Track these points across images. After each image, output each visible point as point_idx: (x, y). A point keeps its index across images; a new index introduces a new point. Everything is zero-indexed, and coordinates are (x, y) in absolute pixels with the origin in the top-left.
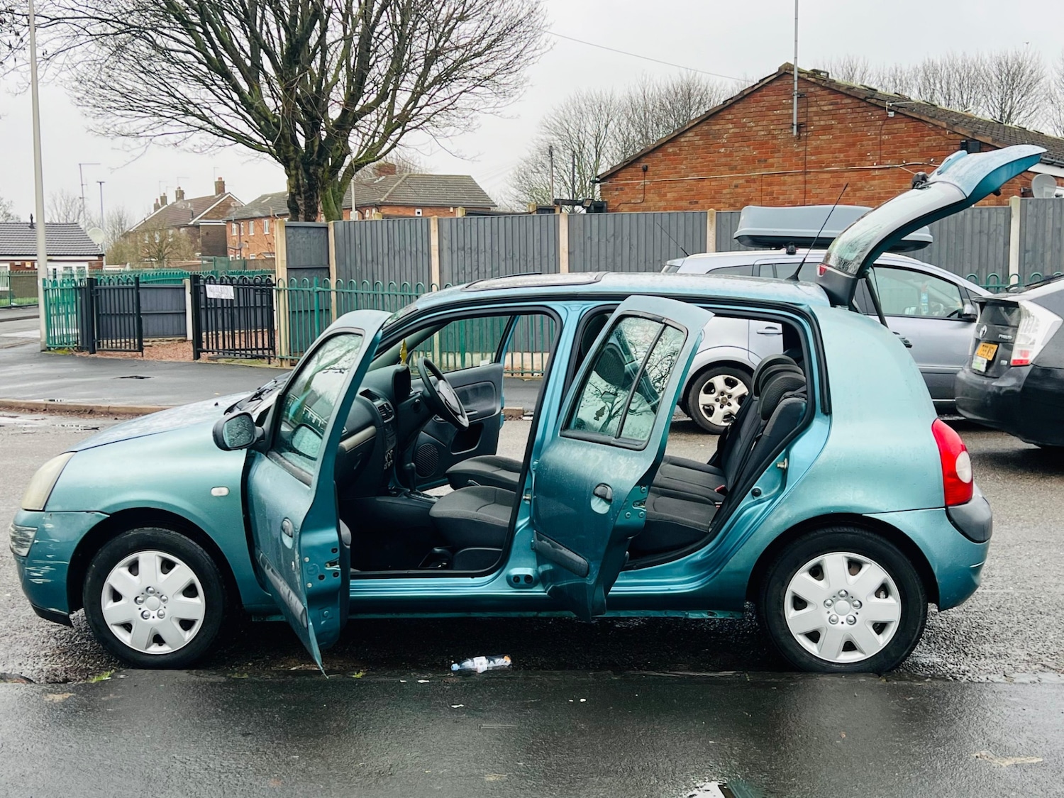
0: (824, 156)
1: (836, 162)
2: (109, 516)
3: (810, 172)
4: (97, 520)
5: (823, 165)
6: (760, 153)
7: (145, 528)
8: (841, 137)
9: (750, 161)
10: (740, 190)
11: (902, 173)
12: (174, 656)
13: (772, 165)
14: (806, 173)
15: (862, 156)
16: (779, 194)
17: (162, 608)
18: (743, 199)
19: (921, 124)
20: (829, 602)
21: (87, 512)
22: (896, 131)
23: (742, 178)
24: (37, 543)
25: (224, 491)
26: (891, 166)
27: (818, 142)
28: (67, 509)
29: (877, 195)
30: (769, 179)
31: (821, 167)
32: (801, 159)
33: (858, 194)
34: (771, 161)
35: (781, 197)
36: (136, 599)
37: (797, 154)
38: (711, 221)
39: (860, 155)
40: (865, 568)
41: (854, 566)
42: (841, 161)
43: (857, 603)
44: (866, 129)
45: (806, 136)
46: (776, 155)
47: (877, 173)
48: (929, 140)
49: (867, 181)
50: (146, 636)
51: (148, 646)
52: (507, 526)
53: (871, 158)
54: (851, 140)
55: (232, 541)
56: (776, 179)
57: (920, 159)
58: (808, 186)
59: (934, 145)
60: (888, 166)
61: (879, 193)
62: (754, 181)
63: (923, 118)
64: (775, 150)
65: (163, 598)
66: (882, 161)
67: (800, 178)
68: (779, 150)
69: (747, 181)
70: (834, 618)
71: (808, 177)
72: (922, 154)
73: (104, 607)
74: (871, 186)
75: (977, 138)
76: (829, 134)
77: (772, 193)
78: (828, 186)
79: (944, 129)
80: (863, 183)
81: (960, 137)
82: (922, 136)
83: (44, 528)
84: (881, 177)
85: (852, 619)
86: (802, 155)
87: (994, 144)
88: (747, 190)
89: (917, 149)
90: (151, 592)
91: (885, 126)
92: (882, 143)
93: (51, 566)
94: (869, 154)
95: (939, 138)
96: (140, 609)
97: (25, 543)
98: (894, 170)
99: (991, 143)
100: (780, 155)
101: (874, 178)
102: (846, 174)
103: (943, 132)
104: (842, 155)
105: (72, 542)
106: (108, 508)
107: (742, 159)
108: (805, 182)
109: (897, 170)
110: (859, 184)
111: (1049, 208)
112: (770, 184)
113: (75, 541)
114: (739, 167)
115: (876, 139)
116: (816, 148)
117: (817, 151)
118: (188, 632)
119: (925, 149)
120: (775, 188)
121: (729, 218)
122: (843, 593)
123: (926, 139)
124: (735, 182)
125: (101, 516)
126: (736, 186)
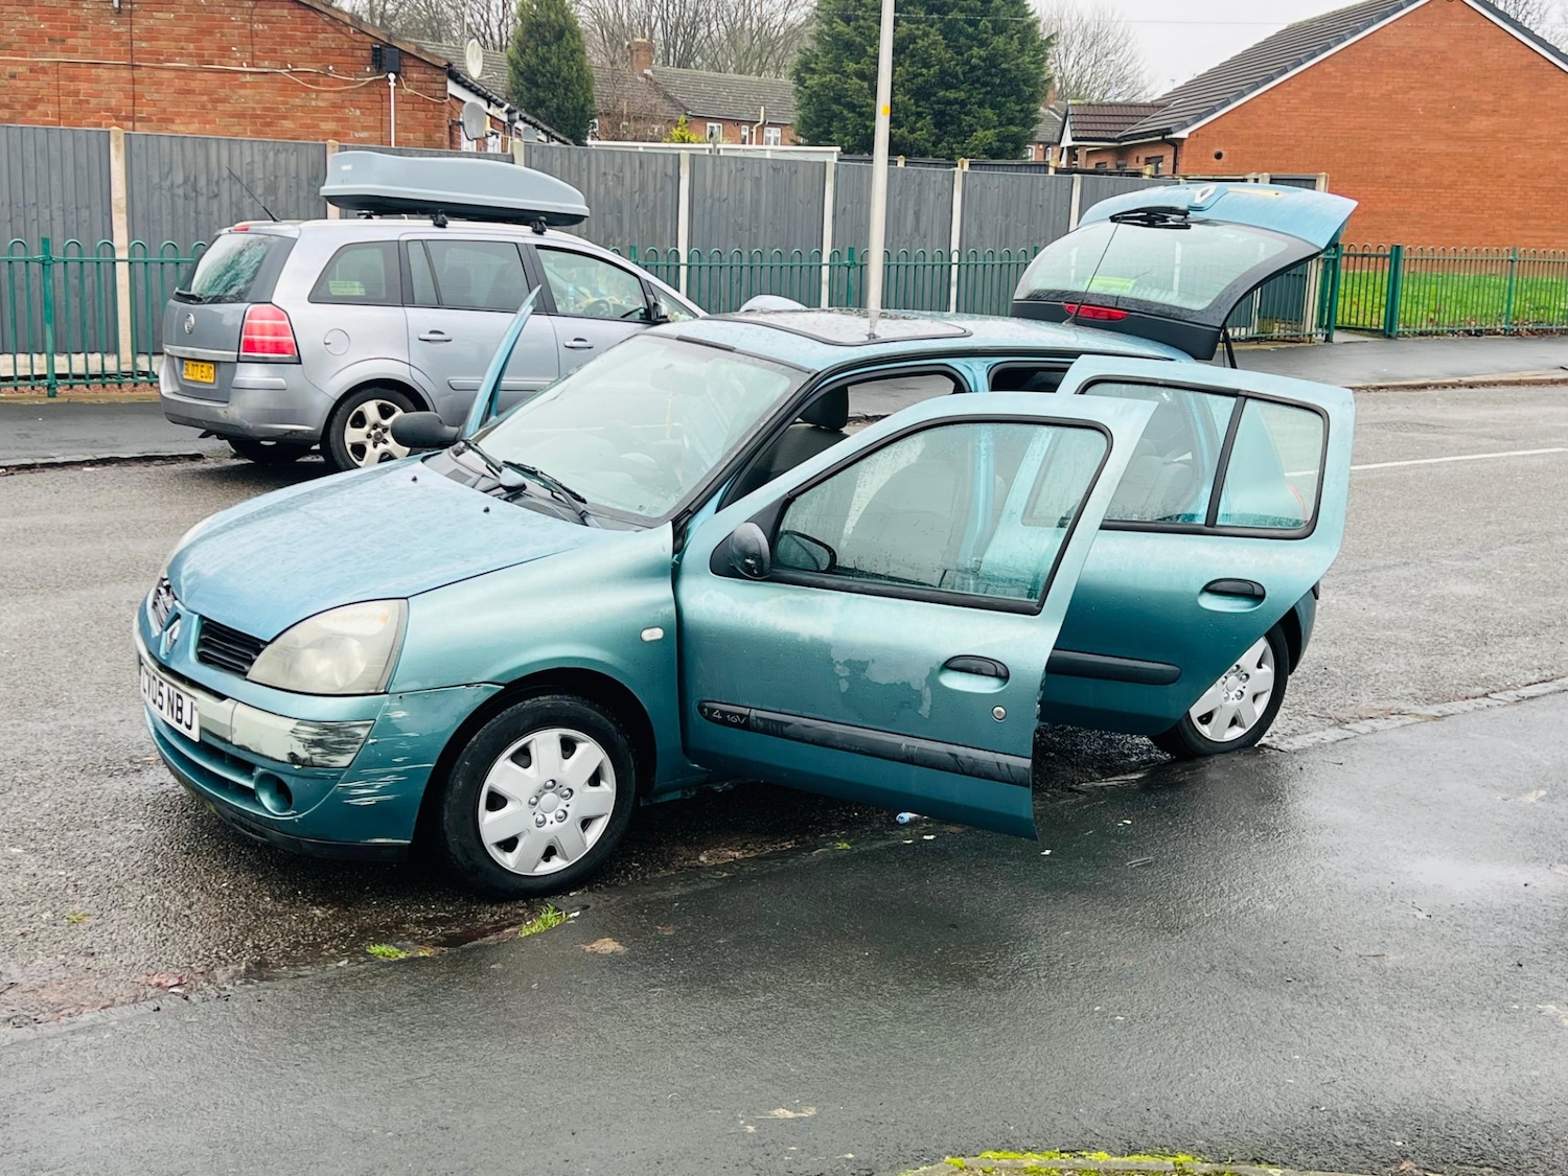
0: (162, 43)
1: (181, 55)
2: (502, 687)
3: (140, 66)
4: (485, 696)
5: (162, 58)
6: (51, 27)
8: (189, 18)
9: (32, 38)
10: (19, 84)
11: (285, 82)
12: (567, 874)
13: (74, 49)
14: (134, 67)
15: (224, 51)
16: (86, 94)
17: (562, 807)
18: (26, 98)
19: (312, 14)
20: (1224, 679)
21: (468, 685)
22: (274, 19)
23: (22, 64)
24: (373, 744)
25: (658, 634)
26: (270, 70)
27: (151, 21)
28: (431, 685)
29: (250, 112)
30: (71, 71)
31: (158, 61)
32: (123, 44)
33: (221, 107)
34: (71, 41)
35: (93, 101)
36: (529, 800)
37: (117, 36)
38: (117, 147)
39: (221, 48)
42: (190, 55)
43: (1244, 677)
44: (228, 10)
45: (131, 10)
46: (81, 34)
47: (248, 78)
48: (326, 39)
49: (232, 88)
50: (536, 851)
51: (535, 865)
53: (238, 55)
54: (205, 24)
56: (83, 71)
57: (313, 65)
58: (138, 88)
59: (333, 46)
60: (265, 70)
61: (254, 109)
62: (44, 71)
63: (316, 5)
64: (78, 26)
65: (566, 792)
66: (255, 61)
67: (125, 74)
68: (85, 27)
69: (31, 71)
70: (1226, 695)
71: (137, 74)
72: (315, 57)
73: (483, 820)
74: (241, 97)
75: (394, 44)
76: (169, 11)
77: (77, 93)
78: (172, 90)
79: (347, 25)
80: (227, 91)
81: (370, 39)
82: (315, 31)
83: (390, 719)
84: (254, 86)
85: (1239, 693)
86: (125, 38)
87: (418, 56)
88: (33, 84)
89: (308, 50)
90: (550, 787)
91: (257, 10)
92: (254, 35)
93: (399, 774)
94: (234, 49)
95: (339, 38)
96: (533, 814)
97: (349, 746)
98: (274, 76)
99: (415, 54)
100: (89, 33)
101: (243, 85)
102: (199, 75)
103: (344, 29)
104: (192, 46)
105: (442, 734)
106: (501, 676)
107: (20, 34)
108: (134, 81)
109: (279, 77)
110: (222, 93)
112: (72, 79)
113: (447, 731)
114: (15, 46)
115: (243, 27)
116: (149, 30)
117: (151, 34)
118: (589, 833)
119: (320, 51)
120: (83, 87)
122: (1235, 668)
123: (320, 36)
124: (9, 69)
125: (493, 688)
126: (13, 76)
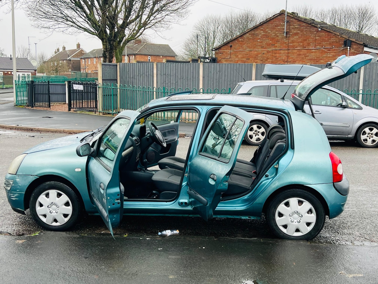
0: (295, 44)
1: (299, 46)
2: (39, 177)
3: (290, 49)
4: (35, 178)
5: (295, 47)
6: (272, 42)
7: (51, 182)
8: (301, 37)
9: (269, 45)
10: (265, 55)
11: (322, 51)
12: (61, 226)
13: (276, 47)
14: (288, 50)
15: (309, 44)
16: (278, 57)
17: (57, 210)
18: (266, 58)
19: (330, 34)
20: (291, 215)
21: (31, 175)
22: (321, 36)
23: (265, 51)
24: (13, 186)
25: (80, 170)
26: (319, 48)
27: (293, 39)
28: (24, 174)
29: (314, 59)
30: (275, 52)
31: (294, 48)
32: (287, 45)
33: (307, 58)
34: (276, 45)
35: (279, 58)
36: (48, 206)
37: (286, 43)
38: (254, 67)
39: (308, 44)
40: (304, 203)
41: (300, 203)
42: (301, 46)
43: (301, 215)
44: (310, 34)
45: (289, 36)
46: (278, 43)
47: (314, 50)
48: (333, 39)
49: (310, 53)
50: (52, 219)
51: (52, 223)
52: (179, 184)
53: (312, 45)
54: (305, 38)
55: (82, 188)
56: (278, 51)
57: (329, 46)
58: (289, 55)
59: (335, 41)
60: (318, 48)
61: (314, 58)
62: (270, 52)
63: (331, 31)
64: (278, 41)
65: (58, 206)
66: (316, 46)
67: (286, 51)
68: (279, 41)
69: (267, 52)
70: (293, 220)
71: (289, 51)
72: (330, 44)
73: (37, 209)
74: (312, 55)
75: (350, 39)
76: (297, 36)
77: (276, 57)
78: (296, 54)
79: (338, 35)
80: (309, 54)
81: (344, 39)
82: (331, 38)
83: (16, 181)
84: (315, 52)
85: (299, 221)
86: (287, 43)
87: (356, 42)
88: (267, 55)
89: (328, 42)
90: (53, 204)
91: (317, 34)
92: (316, 40)
93: (18, 194)
94: (311, 44)
95: (336, 39)
96: (49, 210)
97: (9, 185)
98: (320, 50)
99: (355, 41)
100: (280, 43)
101: (312, 52)
102: (303, 51)
103: (338, 37)
104: (302, 44)
106: (39, 174)
107: (266, 44)
108: (288, 53)
109: (321, 50)
110: (307, 54)
111: (375, 66)
112: (275, 53)
113: (27, 185)
114: (264, 47)
115: (314, 38)
116: (292, 41)
117: (293, 42)
118: (66, 218)
119: (331, 42)
120: (277, 55)
121: (260, 66)
122: (296, 212)
123: (332, 39)
124: (263, 52)
125: (36, 177)
126: (263, 54)
